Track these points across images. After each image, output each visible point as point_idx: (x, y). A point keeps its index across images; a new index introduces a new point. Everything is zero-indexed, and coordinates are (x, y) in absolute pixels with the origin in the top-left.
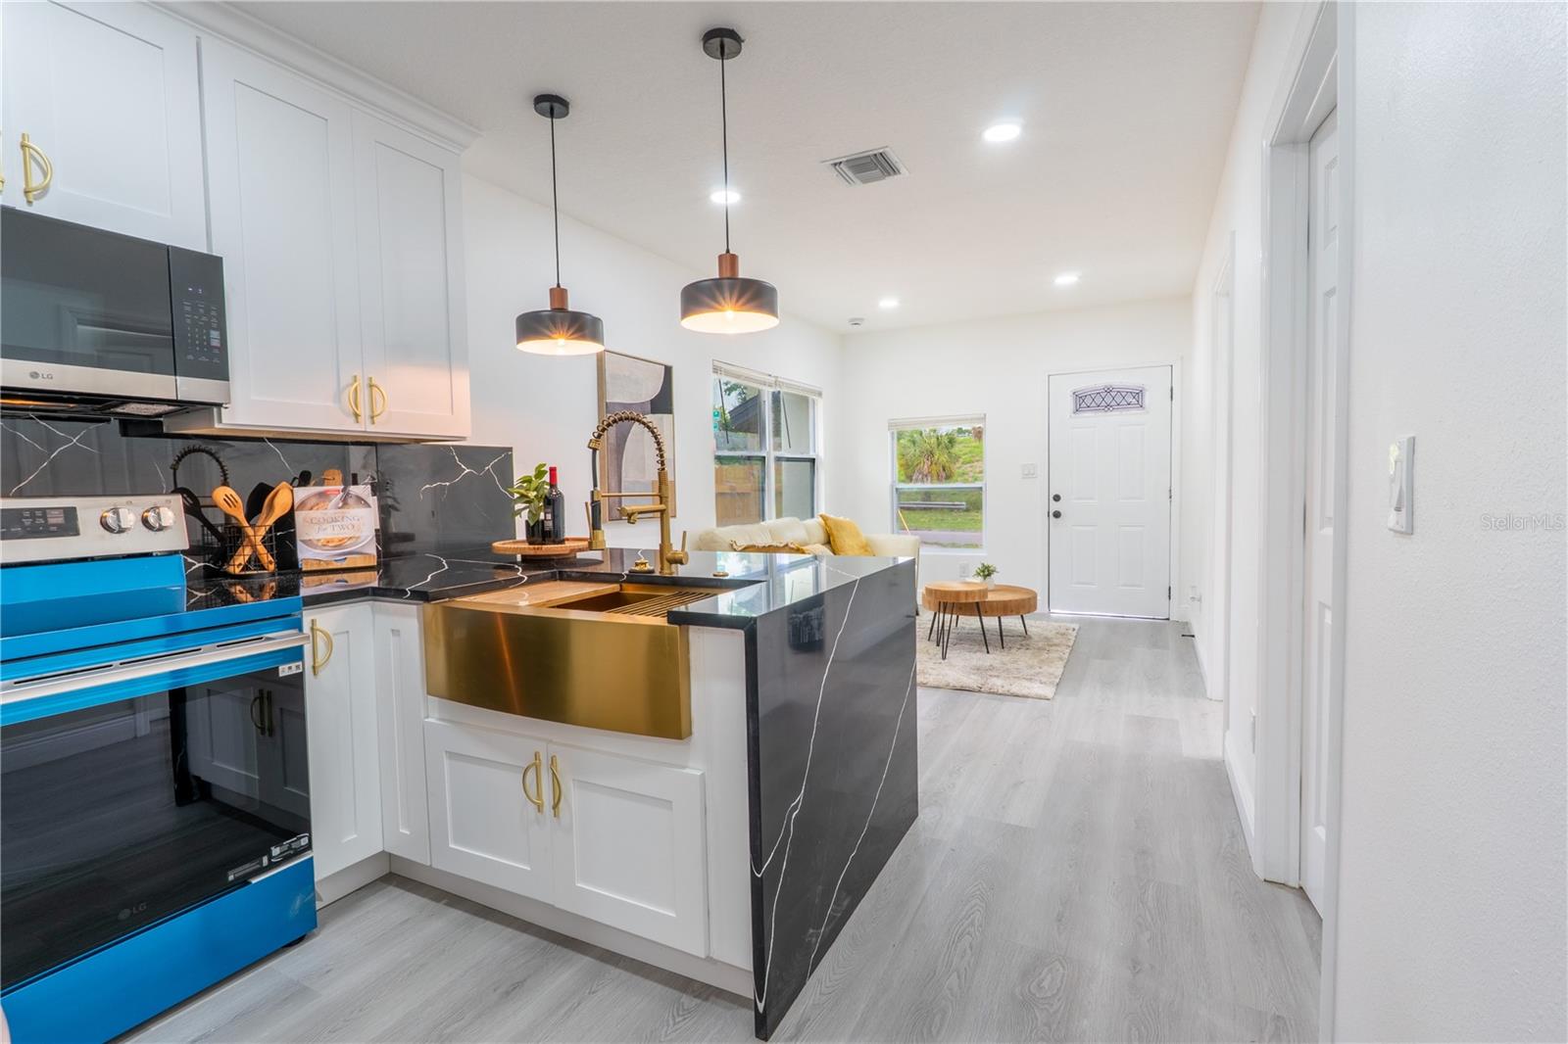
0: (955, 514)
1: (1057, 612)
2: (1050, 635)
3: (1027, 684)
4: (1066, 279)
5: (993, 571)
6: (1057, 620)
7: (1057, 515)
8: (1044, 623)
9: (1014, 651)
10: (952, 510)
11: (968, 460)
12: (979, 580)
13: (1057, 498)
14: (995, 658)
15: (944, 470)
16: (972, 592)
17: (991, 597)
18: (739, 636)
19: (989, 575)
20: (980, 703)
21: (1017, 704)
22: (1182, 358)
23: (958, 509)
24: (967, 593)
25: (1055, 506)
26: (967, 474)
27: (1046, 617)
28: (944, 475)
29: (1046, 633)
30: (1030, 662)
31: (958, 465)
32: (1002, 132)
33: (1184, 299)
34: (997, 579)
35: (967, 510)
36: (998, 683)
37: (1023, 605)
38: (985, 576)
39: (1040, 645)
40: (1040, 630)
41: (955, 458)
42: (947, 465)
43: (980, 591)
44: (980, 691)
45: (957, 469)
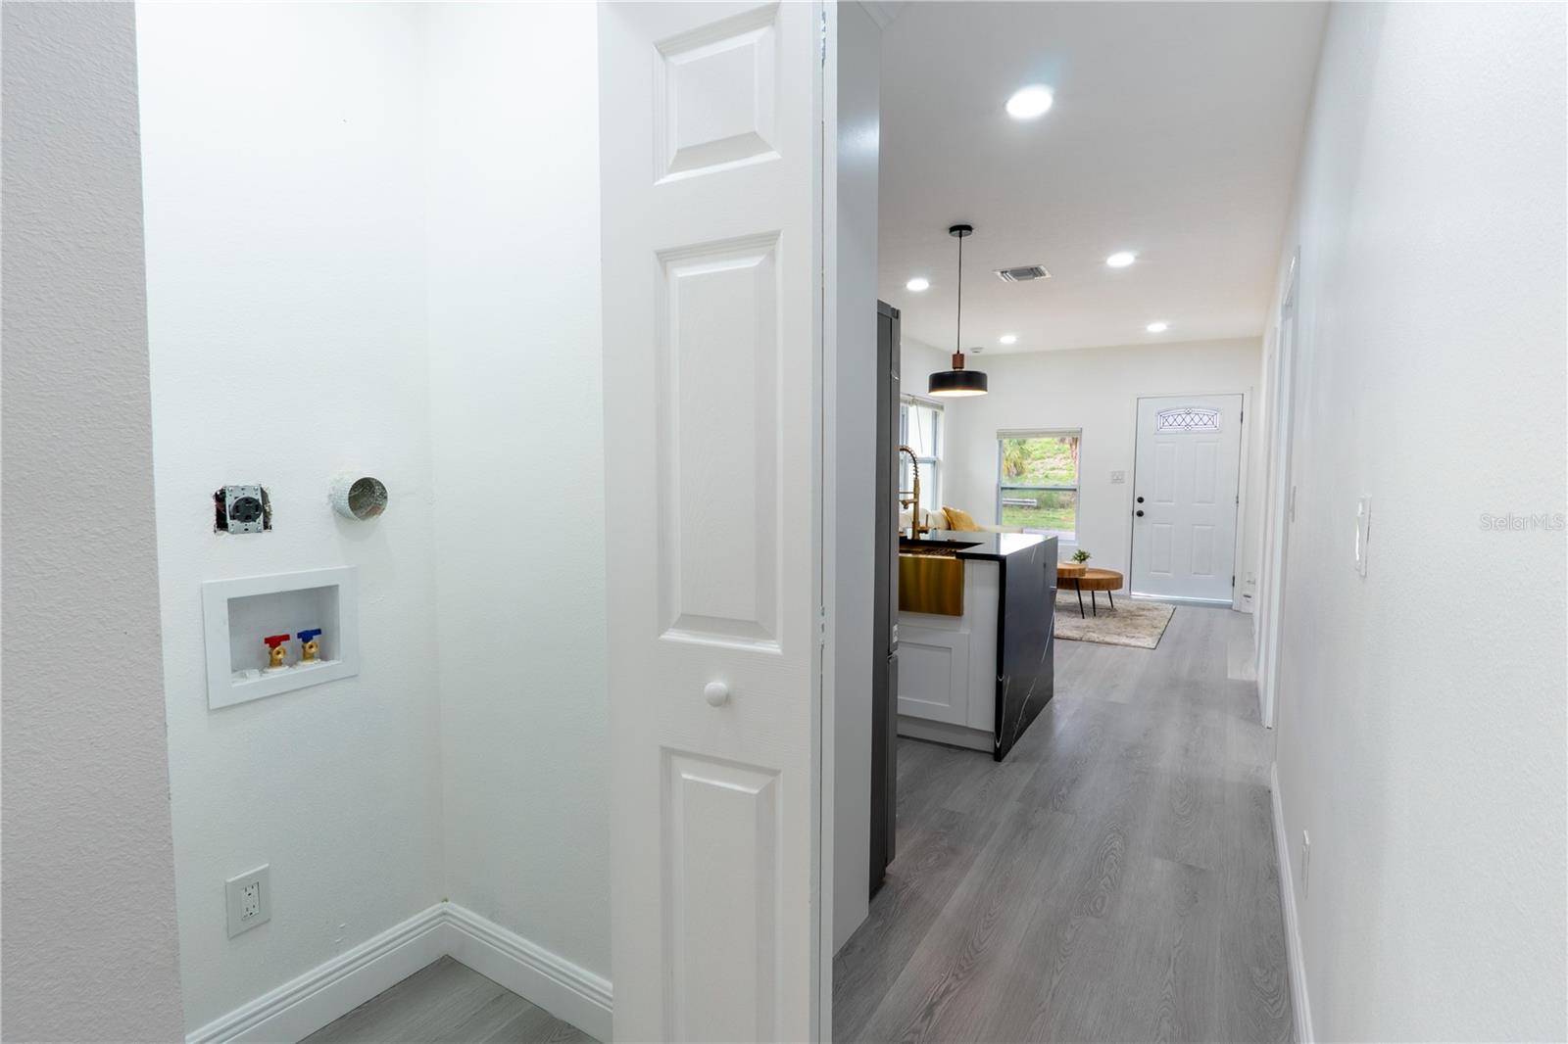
0: (1024, 511)
1: (1137, 594)
2: (1132, 609)
3: (1117, 637)
4: (1157, 328)
5: (1088, 557)
6: (1136, 600)
7: (1140, 514)
8: (1126, 601)
9: (1104, 618)
10: (1022, 507)
11: (1038, 456)
12: (1076, 562)
13: (1141, 500)
14: (1088, 621)
15: (1015, 465)
16: (1074, 570)
17: (1087, 576)
18: (995, 566)
19: (1084, 559)
20: (1082, 648)
21: (1109, 648)
22: (1252, 388)
23: (1029, 506)
24: (1070, 571)
25: (1139, 507)
26: (1038, 470)
27: (1129, 597)
28: (1015, 472)
29: (1129, 608)
30: (1118, 625)
31: (1029, 461)
32: (1121, 260)
33: (1256, 342)
34: (1090, 564)
35: (1038, 508)
36: (1094, 636)
37: (1112, 583)
38: (1081, 561)
39: (1125, 615)
40: (1123, 606)
41: (1025, 454)
42: (1019, 461)
43: (1080, 570)
44: (1081, 640)
45: (1028, 465)
